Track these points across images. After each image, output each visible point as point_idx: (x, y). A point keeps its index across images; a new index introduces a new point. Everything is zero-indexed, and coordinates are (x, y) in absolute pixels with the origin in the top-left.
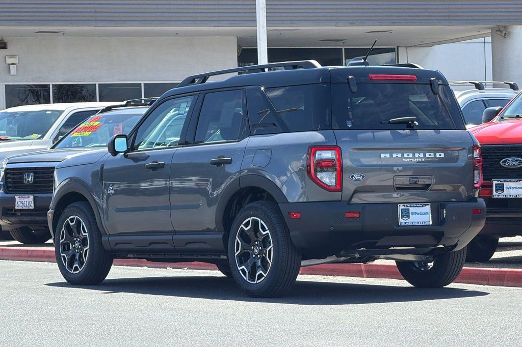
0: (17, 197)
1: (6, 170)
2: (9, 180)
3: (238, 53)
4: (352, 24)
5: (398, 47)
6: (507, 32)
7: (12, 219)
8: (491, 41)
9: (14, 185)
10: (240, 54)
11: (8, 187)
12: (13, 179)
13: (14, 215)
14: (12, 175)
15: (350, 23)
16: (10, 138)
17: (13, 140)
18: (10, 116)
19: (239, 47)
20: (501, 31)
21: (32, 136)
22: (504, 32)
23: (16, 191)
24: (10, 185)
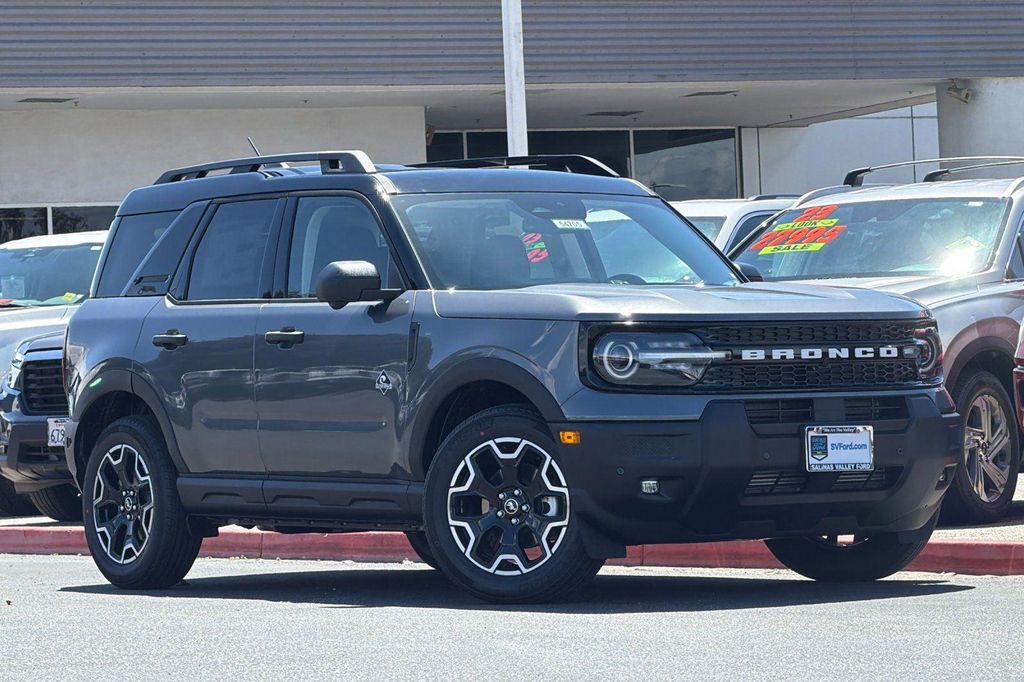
0: (51, 421)
1: (26, 364)
2: (32, 386)
3: (427, 139)
4: (662, 78)
5: (740, 128)
6: (970, 92)
7: (43, 468)
8: (936, 115)
9: (43, 396)
10: (430, 141)
11: (30, 401)
12: (41, 382)
13: (44, 459)
14: (38, 375)
15: (658, 76)
16: (14, 302)
17: (25, 307)
18: (12, 257)
19: (429, 128)
20: (958, 90)
21: (63, 298)
22: (964, 93)
23: (46, 408)
24: (33, 396)
